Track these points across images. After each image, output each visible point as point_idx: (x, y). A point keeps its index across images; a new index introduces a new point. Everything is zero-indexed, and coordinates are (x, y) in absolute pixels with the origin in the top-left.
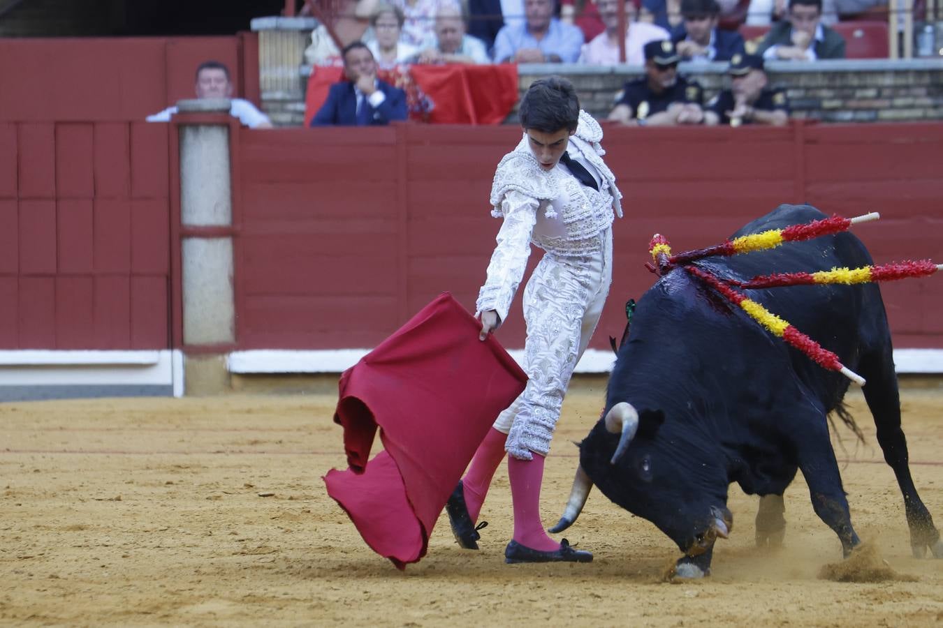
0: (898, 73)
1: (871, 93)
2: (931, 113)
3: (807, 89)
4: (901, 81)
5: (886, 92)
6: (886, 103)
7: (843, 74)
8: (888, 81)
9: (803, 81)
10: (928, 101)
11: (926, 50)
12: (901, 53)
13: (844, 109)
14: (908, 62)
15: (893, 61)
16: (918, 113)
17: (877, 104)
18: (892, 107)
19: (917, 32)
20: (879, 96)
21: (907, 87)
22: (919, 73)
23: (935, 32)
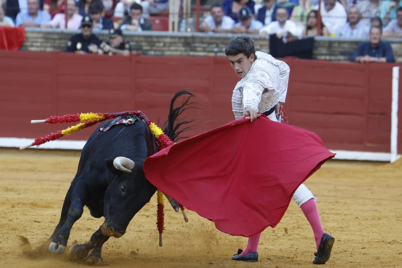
0: (172, 37)
1: (161, 44)
2: (184, 53)
3: (137, 42)
4: (173, 40)
5: (167, 45)
6: (167, 48)
7: (151, 37)
8: (168, 40)
9: (136, 39)
10: (183, 49)
11: (183, 29)
12: (173, 30)
13: (151, 50)
14: (176, 33)
15: (170, 33)
16: (178, 53)
17: (164, 49)
18: (169, 50)
19: (180, 22)
20: (164, 46)
21: (175, 43)
22: (180, 38)
23: (187, 22)
